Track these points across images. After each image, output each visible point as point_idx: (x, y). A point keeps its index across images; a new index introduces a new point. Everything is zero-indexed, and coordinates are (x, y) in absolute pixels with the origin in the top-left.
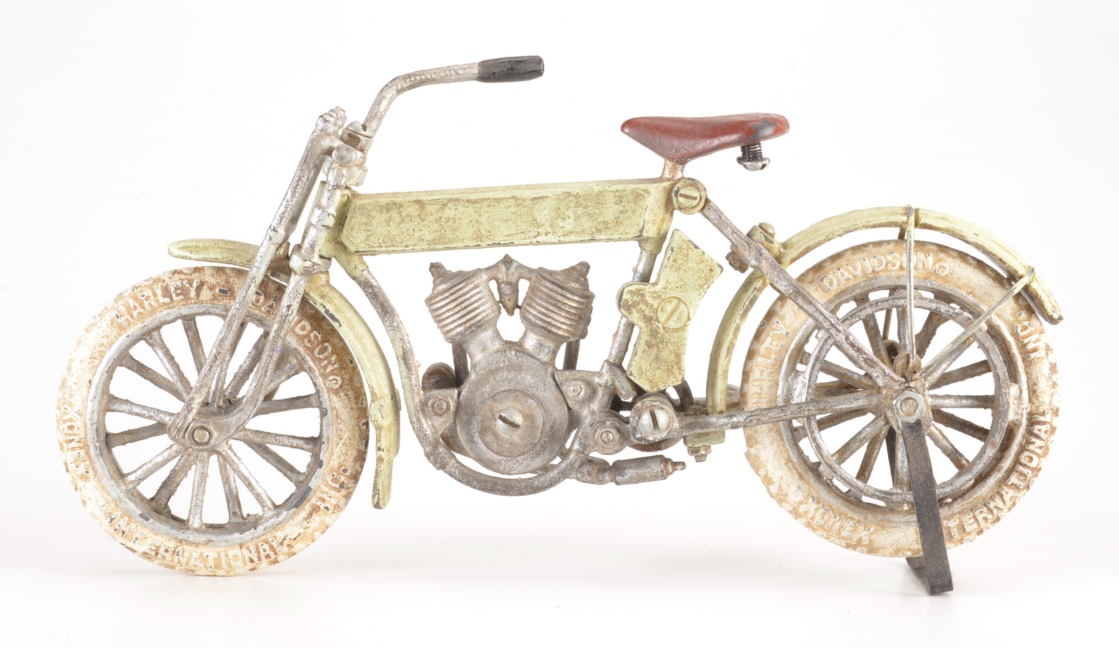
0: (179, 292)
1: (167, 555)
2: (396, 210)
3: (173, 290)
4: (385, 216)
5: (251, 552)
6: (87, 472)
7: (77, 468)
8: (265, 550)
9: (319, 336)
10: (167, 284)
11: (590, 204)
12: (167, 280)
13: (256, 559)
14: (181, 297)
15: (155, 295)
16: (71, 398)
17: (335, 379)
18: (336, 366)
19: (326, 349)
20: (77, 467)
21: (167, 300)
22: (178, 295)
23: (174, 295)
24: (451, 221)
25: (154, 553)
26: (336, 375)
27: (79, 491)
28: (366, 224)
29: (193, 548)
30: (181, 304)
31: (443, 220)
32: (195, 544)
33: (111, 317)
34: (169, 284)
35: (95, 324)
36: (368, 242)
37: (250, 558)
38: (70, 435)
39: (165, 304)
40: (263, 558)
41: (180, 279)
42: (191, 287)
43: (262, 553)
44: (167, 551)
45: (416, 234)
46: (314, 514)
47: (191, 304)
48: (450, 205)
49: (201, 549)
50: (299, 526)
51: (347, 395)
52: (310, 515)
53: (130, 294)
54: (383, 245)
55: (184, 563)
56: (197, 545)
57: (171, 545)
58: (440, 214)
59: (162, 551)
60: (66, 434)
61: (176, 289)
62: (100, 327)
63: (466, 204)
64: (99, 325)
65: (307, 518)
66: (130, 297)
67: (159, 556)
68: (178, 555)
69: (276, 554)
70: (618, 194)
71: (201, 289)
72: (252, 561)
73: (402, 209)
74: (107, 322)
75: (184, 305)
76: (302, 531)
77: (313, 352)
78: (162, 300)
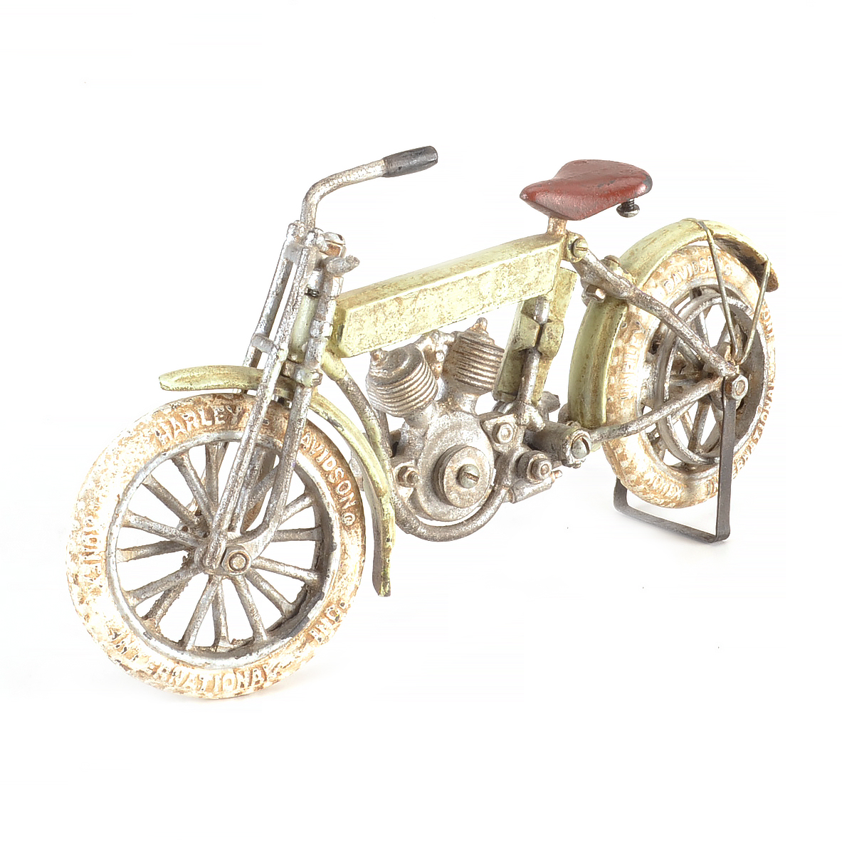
0: (222, 416)
1: (165, 676)
2: (381, 310)
3: (216, 414)
4: (373, 318)
5: (244, 676)
6: (101, 586)
7: (91, 582)
8: (257, 676)
9: (343, 473)
10: (209, 407)
11: (518, 271)
12: (209, 403)
13: (246, 684)
14: (223, 422)
15: (199, 417)
16: (96, 510)
17: (351, 516)
18: (353, 504)
19: (346, 486)
20: (92, 580)
21: (210, 423)
22: (220, 419)
23: (217, 419)
24: (422, 310)
25: (151, 671)
26: (352, 512)
27: (84, 605)
28: (359, 329)
29: (190, 669)
30: (220, 428)
31: (416, 311)
32: (192, 665)
33: (150, 433)
34: (212, 407)
35: (131, 438)
36: (361, 345)
37: (242, 683)
38: (90, 547)
39: (205, 426)
40: (253, 683)
41: (222, 404)
42: (235, 413)
43: (255, 679)
44: (164, 671)
45: (397, 329)
46: (307, 644)
47: (230, 429)
48: (421, 296)
49: (197, 671)
50: (292, 654)
51: (356, 532)
52: (304, 644)
53: (170, 413)
54: (372, 345)
55: (178, 683)
56: (193, 666)
57: (170, 665)
58: (413, 306)
59: (160, 671)
60: (86, 547)
61: (219, 413)
62: (137, 442)
63: (432, 292)
64: (136, 439)
65: (300, 647)
66: (171, 416)
67: (155, 676)
68: (174, 675)
69: (266, 680)
70: (537, 257)
71: (242, 416)
72: (242, 685)
73: (385, 308)
74: (145, 438)
75: (222, 430)
76: (293, 659)
77: (334, 488)
78: (205, 422)
